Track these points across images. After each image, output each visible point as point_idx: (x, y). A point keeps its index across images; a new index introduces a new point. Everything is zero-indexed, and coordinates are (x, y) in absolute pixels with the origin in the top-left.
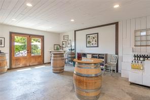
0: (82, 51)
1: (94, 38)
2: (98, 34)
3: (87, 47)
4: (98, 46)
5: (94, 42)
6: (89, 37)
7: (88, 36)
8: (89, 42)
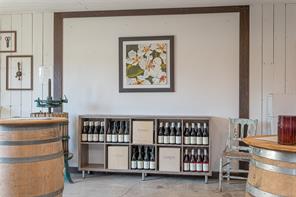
0: (95, 107)
1: (155, 54)
2: (172, 39)
3: (122, 90)
4: (172, 89)
5: (157, 72)
6: (135, 48)
7: (127, 44)
8: (134, 71)
